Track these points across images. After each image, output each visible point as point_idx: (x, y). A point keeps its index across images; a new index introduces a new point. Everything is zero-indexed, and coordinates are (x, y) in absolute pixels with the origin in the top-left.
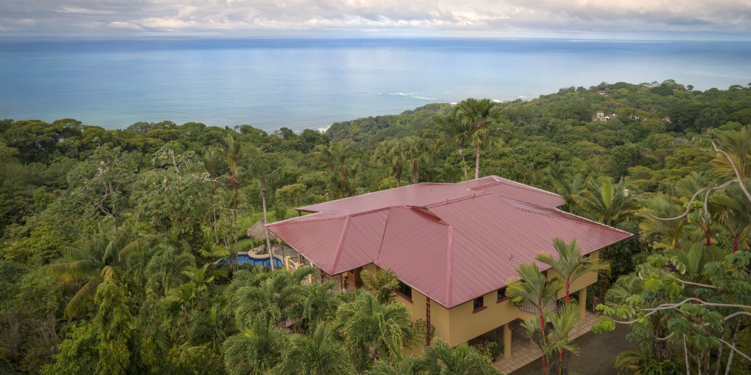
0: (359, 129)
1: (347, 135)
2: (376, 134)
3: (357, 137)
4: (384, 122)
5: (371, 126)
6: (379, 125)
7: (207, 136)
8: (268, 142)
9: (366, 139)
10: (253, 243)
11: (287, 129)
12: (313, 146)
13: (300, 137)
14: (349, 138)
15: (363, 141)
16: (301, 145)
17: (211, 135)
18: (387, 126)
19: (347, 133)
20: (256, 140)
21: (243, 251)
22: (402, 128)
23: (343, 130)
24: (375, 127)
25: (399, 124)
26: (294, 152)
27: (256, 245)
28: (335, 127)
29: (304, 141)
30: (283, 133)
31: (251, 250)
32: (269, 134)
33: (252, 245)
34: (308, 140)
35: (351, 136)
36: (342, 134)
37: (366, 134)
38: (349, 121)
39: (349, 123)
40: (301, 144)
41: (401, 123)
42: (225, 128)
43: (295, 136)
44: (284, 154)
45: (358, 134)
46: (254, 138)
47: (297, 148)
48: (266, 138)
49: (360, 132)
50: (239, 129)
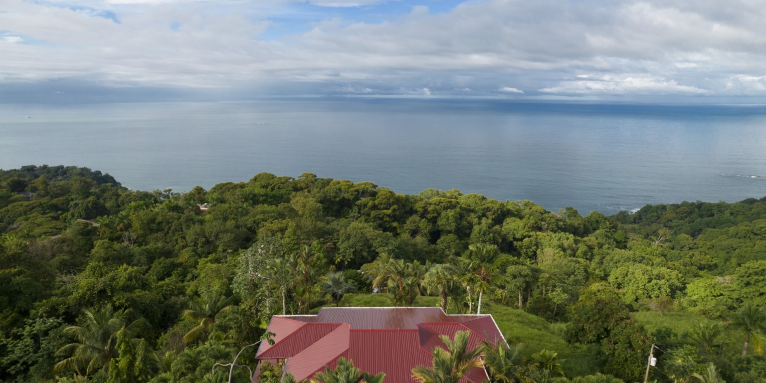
0: (675, 215)
1: (659, 220)
2: (694, 224)
3: (670, 224)
4: (708, 210)
5: (691, 213)
6: (701, 212)
9: (680, 227)
14: (659, 223)
18: (712, 215)
19: (659, 218)
22: (730, 220)
23: (655, 214)
24: (695, 215)
25: (729, 215)
28: (647, 209)
35: (662, 221)
36: (653, 218)
37: (681, 222)
38: (664, 204)
39: (664, 208)
41: (732, 214)
45: (671, 221)
49: (674, 218)
50: (521, 204)
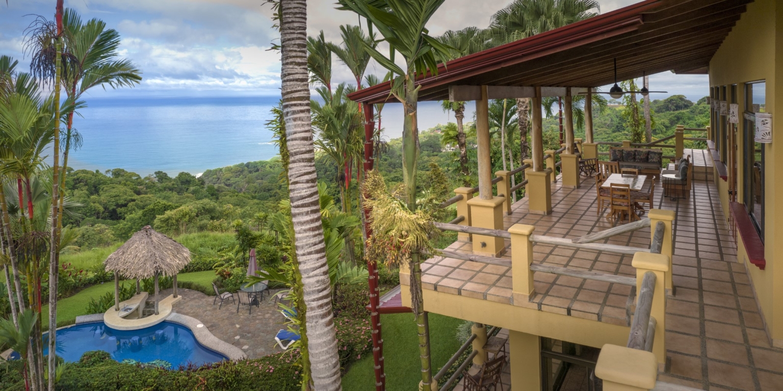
0: (231, 175)
1: (219, 181)
3: (228, 182)
4: (255, 167)
5: (242, 172)
6: (249, 170)
7: (74, 180)
8: (141, 185)
9: (237, 183)
10: (119, 289)
11: (161, 172)
12: (187, 189)
13: (175, 180)
14: (220, 183)
15: (234, 185)
16: (175, 188)
17: (78, 179)
18: (258, 170)
19: (219, 179)
20: (129, 182)
21: (89, 312)
22: (271, 172)
23: (215, 176)
24: (246, 172)
25: (269, 168)
26: (168, 193)
27: (125, 295)
28: (208, 174)
29: (179, 183)
30: (157, 176)
31: (113, 309)
32: (143, 177)
33: (116, 296)
34: (183, 183)
35: (222, 181)
36: (214, 180)
37: (237, 179)
39: (221, 170)
40: (176, 186)
41: (271, 167)
42: (95, 172)
43: (170, 179)
44: (159, 195)
45: (229, 180)
46: (127, 181)
47: (171, 189)
48: (139, 180)
49: (231, 177)
50: (111, 173)
